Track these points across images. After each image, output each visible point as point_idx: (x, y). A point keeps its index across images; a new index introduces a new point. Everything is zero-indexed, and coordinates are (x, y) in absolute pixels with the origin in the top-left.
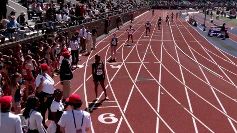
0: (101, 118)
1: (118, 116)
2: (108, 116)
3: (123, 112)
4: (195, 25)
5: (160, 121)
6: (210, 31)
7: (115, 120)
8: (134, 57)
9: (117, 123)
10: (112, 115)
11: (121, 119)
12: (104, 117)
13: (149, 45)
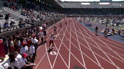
0: (51, 53)
1: (57, 52)
2: (53, 52)
3: (58, 51)
4: (81, 22)
5: (71, 54)
6: (86, 24)
7: (56, 54)
8: (61, 33)
9: (56, 55)
10: (55, 52)
11: (58, 53)
12: (52, 52)
13: (67, 29)
